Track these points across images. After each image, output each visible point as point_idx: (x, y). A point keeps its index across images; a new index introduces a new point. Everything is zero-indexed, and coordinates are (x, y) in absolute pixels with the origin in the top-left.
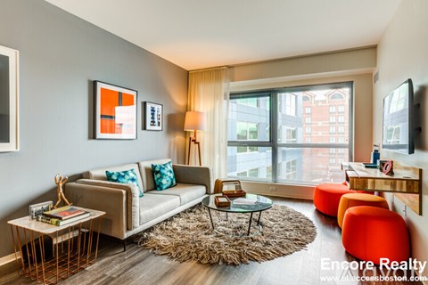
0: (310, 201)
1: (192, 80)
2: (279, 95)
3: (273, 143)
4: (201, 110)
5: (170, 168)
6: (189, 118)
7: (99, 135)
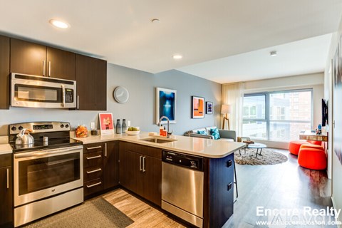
0: (287, 150)
1: (224, 88)
2: (270, 95)
3: (267, 119)
4: (229, 104)
5: (217, 130)
6: (224, 108)
7: (194, 117)
